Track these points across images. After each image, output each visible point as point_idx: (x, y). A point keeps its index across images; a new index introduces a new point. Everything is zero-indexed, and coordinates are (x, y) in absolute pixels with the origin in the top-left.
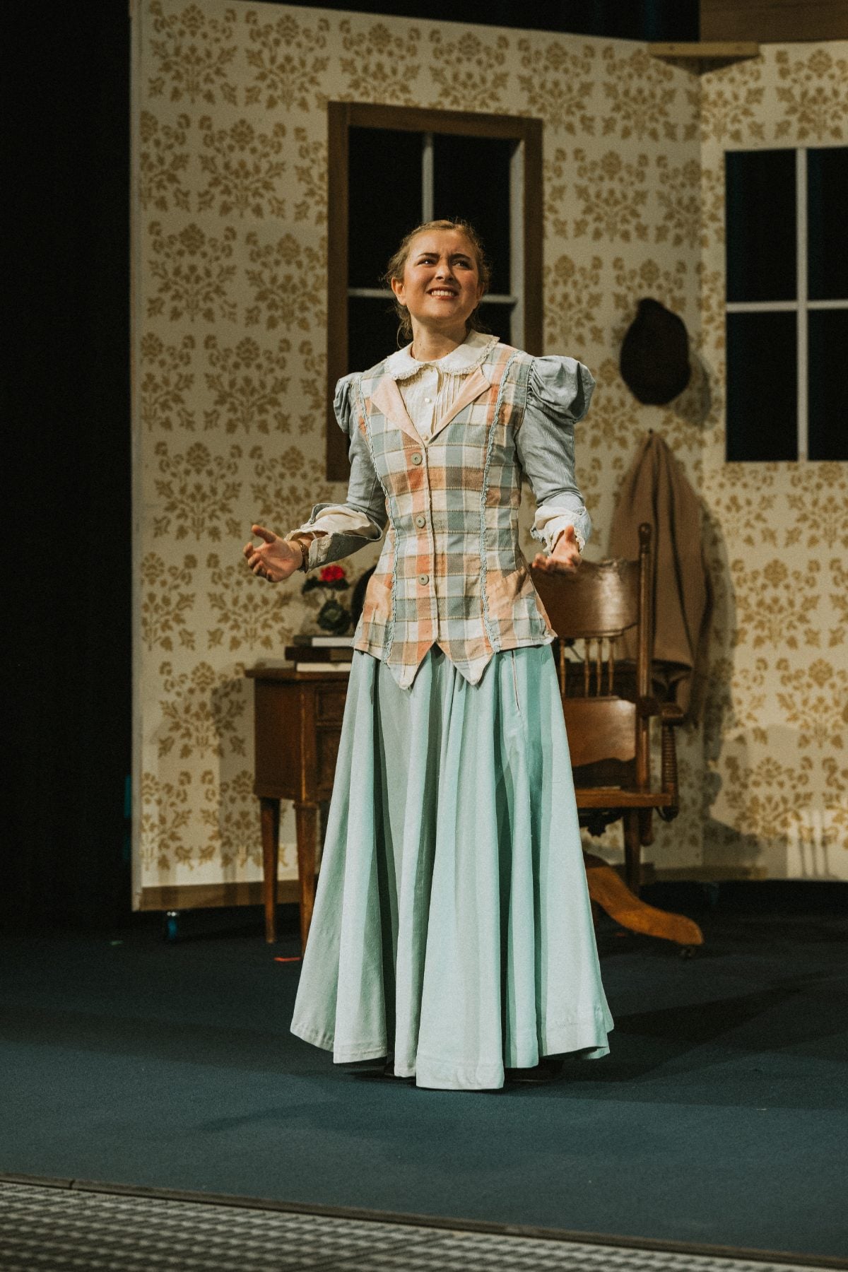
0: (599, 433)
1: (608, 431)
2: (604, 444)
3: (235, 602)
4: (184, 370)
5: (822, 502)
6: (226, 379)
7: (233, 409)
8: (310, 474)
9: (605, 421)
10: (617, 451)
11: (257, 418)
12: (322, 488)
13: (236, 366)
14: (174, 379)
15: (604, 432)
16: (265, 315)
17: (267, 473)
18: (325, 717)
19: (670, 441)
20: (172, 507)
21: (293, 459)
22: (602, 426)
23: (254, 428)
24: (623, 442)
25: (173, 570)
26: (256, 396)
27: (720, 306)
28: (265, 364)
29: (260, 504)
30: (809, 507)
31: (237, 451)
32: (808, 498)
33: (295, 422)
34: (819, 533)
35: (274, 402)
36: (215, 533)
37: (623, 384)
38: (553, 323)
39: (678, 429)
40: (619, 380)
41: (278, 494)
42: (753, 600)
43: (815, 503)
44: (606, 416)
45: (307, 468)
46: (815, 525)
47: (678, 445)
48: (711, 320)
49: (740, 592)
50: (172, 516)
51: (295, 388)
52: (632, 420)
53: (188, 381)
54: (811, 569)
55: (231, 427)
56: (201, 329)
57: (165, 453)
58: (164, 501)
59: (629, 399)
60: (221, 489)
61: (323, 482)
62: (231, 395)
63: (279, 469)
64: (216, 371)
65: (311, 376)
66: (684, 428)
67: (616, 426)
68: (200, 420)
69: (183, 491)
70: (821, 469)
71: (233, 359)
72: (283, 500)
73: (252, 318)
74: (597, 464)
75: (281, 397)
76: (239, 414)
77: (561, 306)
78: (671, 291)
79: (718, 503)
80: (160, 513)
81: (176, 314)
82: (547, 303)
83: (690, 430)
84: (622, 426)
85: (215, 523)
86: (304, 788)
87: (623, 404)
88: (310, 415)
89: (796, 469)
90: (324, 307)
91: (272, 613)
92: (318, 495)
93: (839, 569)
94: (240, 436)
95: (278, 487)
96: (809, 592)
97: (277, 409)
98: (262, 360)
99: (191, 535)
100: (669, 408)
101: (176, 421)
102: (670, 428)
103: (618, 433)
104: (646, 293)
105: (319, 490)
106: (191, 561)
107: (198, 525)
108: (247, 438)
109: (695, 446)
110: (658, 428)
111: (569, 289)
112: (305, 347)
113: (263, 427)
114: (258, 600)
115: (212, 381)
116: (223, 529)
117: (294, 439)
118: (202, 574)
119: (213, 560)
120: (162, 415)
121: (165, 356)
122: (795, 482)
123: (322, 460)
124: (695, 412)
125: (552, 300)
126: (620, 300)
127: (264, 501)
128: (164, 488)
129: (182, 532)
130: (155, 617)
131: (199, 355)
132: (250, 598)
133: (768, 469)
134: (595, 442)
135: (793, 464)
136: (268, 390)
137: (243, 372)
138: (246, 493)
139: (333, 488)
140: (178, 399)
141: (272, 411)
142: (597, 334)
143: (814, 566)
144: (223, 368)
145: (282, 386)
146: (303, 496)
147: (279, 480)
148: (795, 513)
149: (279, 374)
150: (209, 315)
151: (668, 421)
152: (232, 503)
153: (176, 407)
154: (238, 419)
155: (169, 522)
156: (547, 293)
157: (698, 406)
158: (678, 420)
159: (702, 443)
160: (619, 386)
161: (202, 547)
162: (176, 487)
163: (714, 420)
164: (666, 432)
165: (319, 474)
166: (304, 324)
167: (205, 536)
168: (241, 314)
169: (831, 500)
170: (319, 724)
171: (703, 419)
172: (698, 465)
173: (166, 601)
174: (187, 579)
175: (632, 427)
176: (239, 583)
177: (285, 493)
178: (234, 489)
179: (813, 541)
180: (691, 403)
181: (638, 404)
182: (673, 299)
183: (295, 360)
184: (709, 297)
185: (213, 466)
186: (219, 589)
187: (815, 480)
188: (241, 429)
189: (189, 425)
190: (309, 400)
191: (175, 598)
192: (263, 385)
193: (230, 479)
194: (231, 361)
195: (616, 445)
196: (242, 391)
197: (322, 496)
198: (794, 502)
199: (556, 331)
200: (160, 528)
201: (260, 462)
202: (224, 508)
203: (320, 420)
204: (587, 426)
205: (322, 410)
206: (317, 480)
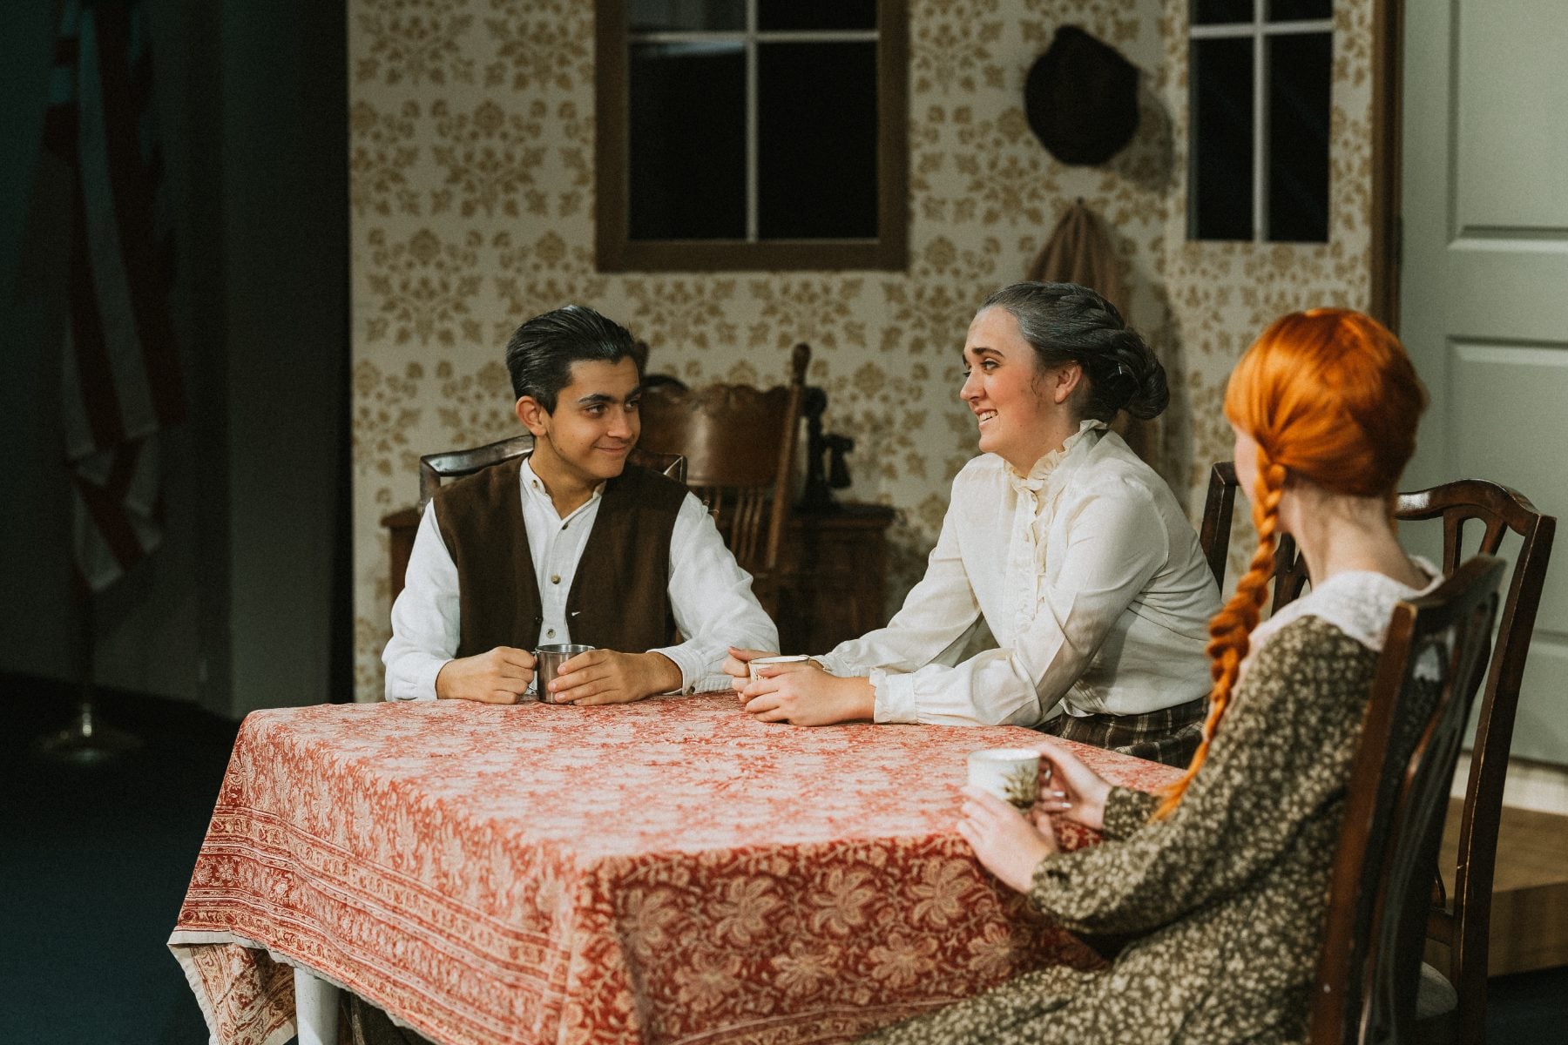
0: (997, 206)
1: (1011, 200)
2: (1004, 220)
3: (474, 419)
4: (405, 143)
5: (1273, 298)
6: (460, 152)
7: (470, 187)
8: (575, 263)
9: (1007, 189)
10: (1025, 227)
11: (502, 197)
12: (590, 281)
13: (474, 136)
14: (391, 153)
15: (1006, 204)
16: (511, 72)
17: (516, 264)
19: (1110, 214)
20: (390, 306)
21: (551, 247)
22: (1002, 195)
23: (499, 210)
24: (1035, 216)
25: (392, 381)
26: (500, 172)
27: (1185, 29)
28: (513, 132)
29: (507, 302)
31: (476, 238)
32: (1260, 293)
33: (554, 202)
35: (525, 178)
36: (446, 337)
37: (1036, 142)
38: (925, 63)
39: (1125, 195)
40: (1029, 135)
41: (531, 289)
42: (1209, 425)
43: (1266, 300)
44: (1008, 182)
45: (570, 258)
47: (1123, 217)
48: (1174, 49)
49: (1198, 415)
50: (390, 316)
51: (553, 159)
52: (1050, 187)
53: (410, 156)
55: (468, 210)
56: (426, 93)
57: (380, 242)
58: (380, 300)
59: (1045, 159)
60: (454, 282)
61: (593, 274)
62: (467, 171)
63: (532, 259)
64: (447, 143)
65: (575, 144)
66: (1135, 196)
67: (1024, 196)
68: (426, 203)
69: (405, 287)
70: (1275, 253)
71: (470, 127)
72: (538, 296)
73: (494, 76)
74: (993, 245)
75: (534, 172)
76: (478, 194)
77: (938, 41)
78: (1114, 13)
79: (1179, 295)
80: (374, 314)
81: (393, 77)
82: (915, 38)
83: (1144, 198)
84: (1034, 195)
85: (447, 325)
87: (1035, 165)
88: (575, 193)
89: (1251, 252)
90: (590, 59)
92: (586, 290)
94: (479, 219)
95: (531, 281)
97: (529, 186)
98: (508, 126)
99: (415, 340)
100: (1109, 169)
101: (394, 204)
102: (1112, 195)
103: (1026, 204)
104: (1072, 18)
105: (587, 284)
106: (415, 370)
107: (425, 329)
108: (489, 223)
109: (1154, 220)
110: (1089, 196)
111: (951, 19)
112: (567, 110)
113: (511, 209)
114: (504, 417)
115: (441, 156)
116: (458, 332)
117: (552, 222)
118: (430, 386)
119: (444, 369)
120: (377, 197)
121: (381, 127)
122: (1250, 269)
123: (589, 248)
124: (1153, 173)
125: (924, 34)
126: (1029, 29)
127: (512, 298)
128: (380, 284)
129: (403, 336)
130: (369, 435)
131: (425, 125)
132: (494, 415)
133: (1225, 251)
134: (991, 217)
135: (1248, 246)
136: (516, 164)
137: (482, 143)
138: (488, 290)
139: (606, 280)
140: (397, 178)
141: (522, 189)
142: (994, 76)
144: (457, 139)
145: (535, 158)
146: (564, 292)
147: (532, 272)
148: (1249, 312)
149: (532, 143)
150: (437, 76)
151: (1108, 186)
152: (470, 301)
153: (395, 188)
154: (477, 201)
155: (386, 324)
156: (915, 27)
157: (1157, 165)
158: (1124, 185)
159: (1163, 215)
160: (1029, 143)
161: (430, 354)
162: (395, 282)
163: (1176, 185)
164: (1105, 202)
165: (585, 265)
166: (564, 82)
167: (433, 340)
168: (479, 71)
169: (1282, 295)
171: (1163, 184)
172: (1157, 244)
173: (384, 417)
174: (411, 391)
175: (1049, 196)
176: (479, 397)
177: (541, 287)
178: (472, 285)
180: (1146, 161)
181: (1058, 166)
182: (1118, 24)
183: (553, 127)
184: (1172, 19)
185: (444, 256)
186: (451, 404)
187: (1268, 268)
188: (481, 211)
189: (412, 207)
190: (573, 174)
191: (394, 413)
192: (510, 158)
193: (466, 272)
194: (466, 132)
195: (1023, 220)
196: (483, 167)
197: (592, 291)
198: (1248, 297)
199: (930, 74)
200: (375, 331)
201: (507, 251)
202: (459, 307)
203: (587, 199)
204: (978, 196)
205: (591, 185)
206: (584, 271)
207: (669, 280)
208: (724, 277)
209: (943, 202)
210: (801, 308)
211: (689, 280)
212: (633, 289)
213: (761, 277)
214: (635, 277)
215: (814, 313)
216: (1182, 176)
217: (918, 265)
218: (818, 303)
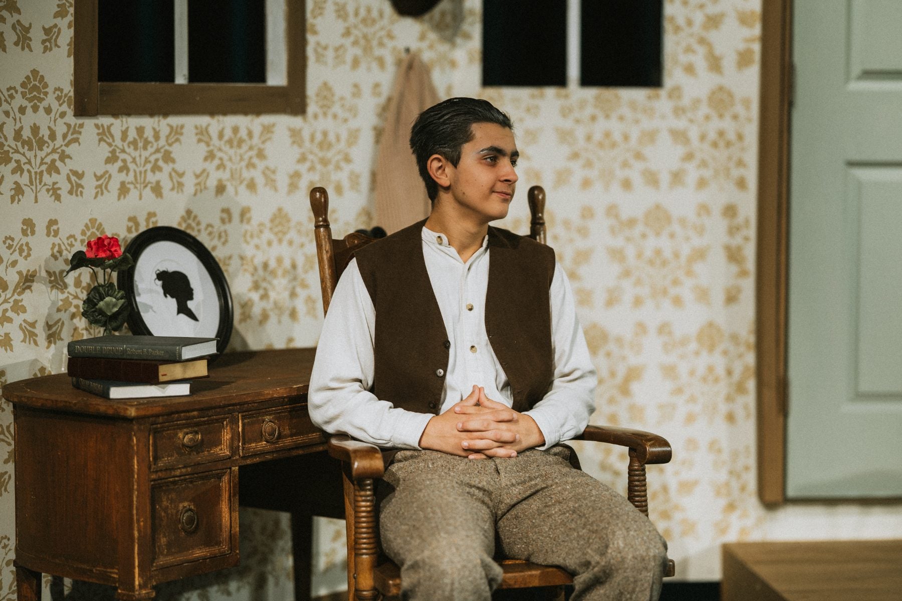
0: (358, 51)
1: (368, 48)
2: (363, 66)
5: (598, 136)
8: (55, 105)
9: (365, 37)
10: (376, 74)
12: (68, 126)
15: (365, 50)
18: (160, 464)
19: (426, 60)
21: (34, 87)
22: (362, 42)
24: (381, 62)
30: (581, 142)
32: (580, 132)
33: (37, 36)
34: (593, 174)
35: (12, 7)
39: (431, 47)
41: (18, 135)
43: (589, 138)
44: (365, 30)
45: (50, 100)
46: (589, 164)
47: (433, 64)
52: (390, 36)
54: (583, 217)
61: (70, 118)
63: (18, 101)
66: (437, 46)
67: (375, 43)
70: (597, 98)
72: (24, 143)
74: (357, 90)
83: (443, 48)
84: (380, 43)
86: (137, 570)
87: (381, 15)
88: (55, 26)
89: (566, 96)
91: (11, 300)
92: (65, 136)
93: (617, 216)
95: (18, 126)
96: (581, 244)
97: (16, 17)
100: (425, 21)
102: (424, 45)
103: (376, 52)
105: (65, 129)
109: (447, 67)
110: (414, 45)
117: (35, 58)
122: (565, 112)
123: (69, 89)
124: (447, 26)
133: (533, 97)
134: (355, 63)
135: (562, 91)
139: (81, 126)
141: (10, 19)
143: (587, 213)
146: (46, 138)
147: (18, 115)
148: (565, 150)
151: (422, 37)
157: (448, 19)
158: (432, 36)
159: (453, 64)
163: (467, 36)
164: (421, 51)
165: (65, 107)
169: (607, 135)
170: (153, 476)
171: (455, 34)
175: (390, 45)
177: (26, 133)
179: (586, 183)
180: (444, 17)
181: (396, 17)
187: (589, 110)
195: (374, 66)
197: (69, 137)
198: (564, 136)
203: (67, 35)
204: (348, 42)
205: (70, 18)
206: (63, 115)
207: (133, 122)
208: (175, 120)
209: (325, 48)
210: (231, 152)
211: (148, 123)
212: (104, 134)
213: (203, 120)
214: (105, 121)
215: (242, 159)
216: (475, 30)
217: (312, 108)
218: (245, 147)
